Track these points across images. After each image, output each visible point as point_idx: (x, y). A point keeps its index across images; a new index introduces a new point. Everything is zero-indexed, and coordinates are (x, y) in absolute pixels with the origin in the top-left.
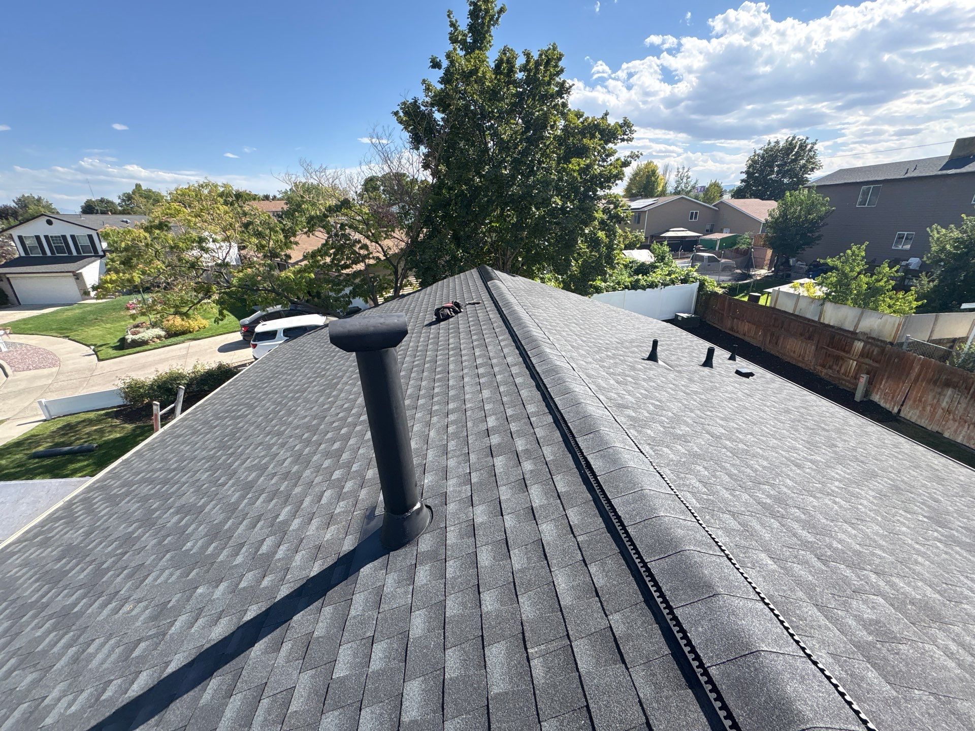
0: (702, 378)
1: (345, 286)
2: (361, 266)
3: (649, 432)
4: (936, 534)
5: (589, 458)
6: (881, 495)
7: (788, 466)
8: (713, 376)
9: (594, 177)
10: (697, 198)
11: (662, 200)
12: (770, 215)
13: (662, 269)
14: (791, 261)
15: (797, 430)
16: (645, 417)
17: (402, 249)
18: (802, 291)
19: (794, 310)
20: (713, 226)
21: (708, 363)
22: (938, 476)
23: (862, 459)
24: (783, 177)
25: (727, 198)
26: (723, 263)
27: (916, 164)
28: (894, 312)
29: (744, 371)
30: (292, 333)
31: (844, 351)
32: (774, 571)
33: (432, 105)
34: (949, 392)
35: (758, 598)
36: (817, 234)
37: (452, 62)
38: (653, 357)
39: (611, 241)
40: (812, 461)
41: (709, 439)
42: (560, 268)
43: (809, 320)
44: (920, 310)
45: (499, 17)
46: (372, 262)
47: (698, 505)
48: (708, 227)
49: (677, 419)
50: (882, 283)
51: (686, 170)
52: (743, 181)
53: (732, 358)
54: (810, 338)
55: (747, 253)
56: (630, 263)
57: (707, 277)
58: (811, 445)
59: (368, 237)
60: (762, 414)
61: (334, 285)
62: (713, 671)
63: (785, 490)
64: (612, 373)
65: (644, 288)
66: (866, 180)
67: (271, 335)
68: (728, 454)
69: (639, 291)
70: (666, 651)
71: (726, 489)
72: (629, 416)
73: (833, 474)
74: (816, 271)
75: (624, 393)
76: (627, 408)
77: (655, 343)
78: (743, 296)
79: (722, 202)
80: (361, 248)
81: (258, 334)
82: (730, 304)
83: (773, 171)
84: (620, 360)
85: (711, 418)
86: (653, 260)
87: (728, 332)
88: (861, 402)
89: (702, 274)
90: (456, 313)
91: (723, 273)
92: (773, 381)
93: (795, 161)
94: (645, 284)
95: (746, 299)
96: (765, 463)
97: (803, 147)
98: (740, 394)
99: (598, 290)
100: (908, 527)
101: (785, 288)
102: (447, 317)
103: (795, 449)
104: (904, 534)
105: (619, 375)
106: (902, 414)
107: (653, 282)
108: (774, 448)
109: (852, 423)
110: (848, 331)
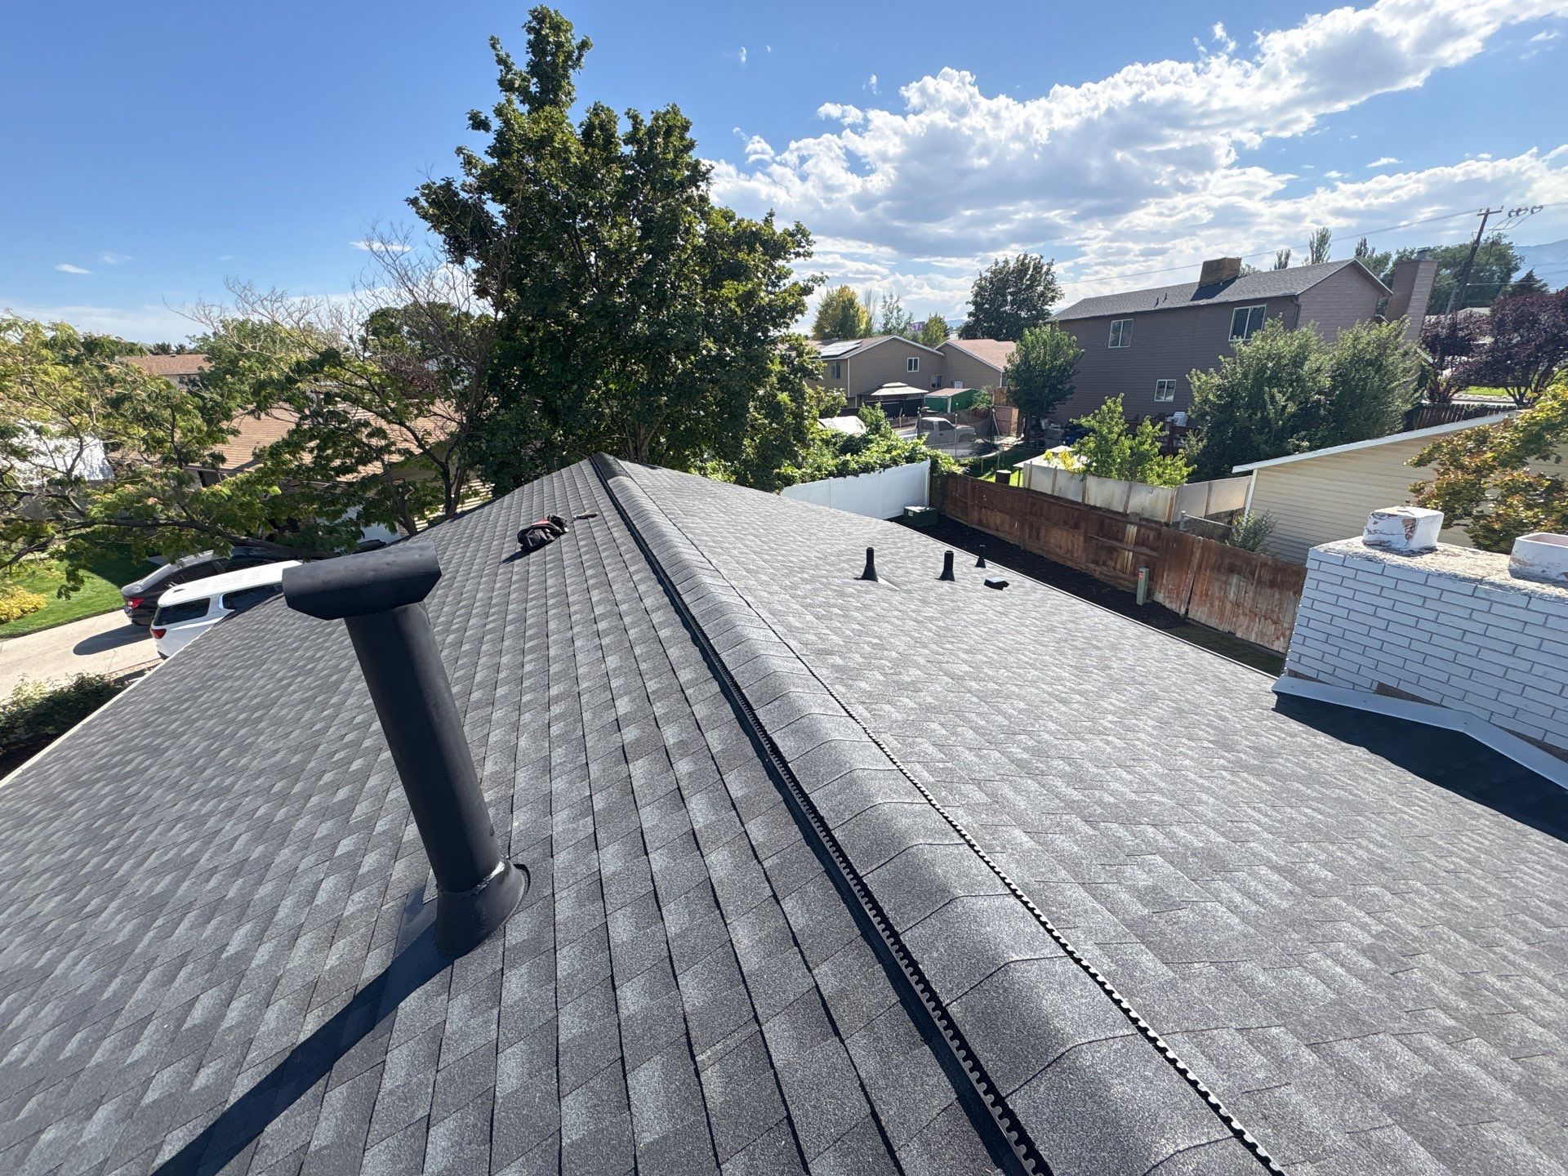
0: (940, 598)
1: (347, 505)
2: (375, 468)
3: (863, 685)
4: (1222, 761)
5: (775, 738)
6: (1162, 723)
7: (1050, 703)
8: (954, 592)
9: (760, 309)
10: (915, 339)
11: (868, 343)
12: (1009, 361)
13: (878, 443)
14: (1043, 423)
15: (1063, 654)
16: (859, 664)
17: (452, 434)
18: (1056, 463)
19: (1053, 491)
20: (940, 378)
21: (947, 575)
22: (1225, 688)
23: (1141, 679)
24: (1019, 308)
25: (953, 338)
26: (958, 431)
27: (1166, 292)
28: (1165, 483)
29: (995, 580)
30: (238, 601)
31: (1117, 540)
32: (1030, 850)
33: (480, 190)
34: (1235, 579)
35: (1009, 891)
36: (1068, 386)
37: (507, 122)
38: (869, 574)
39: (799, 407)
40: (1080, 693)
41: (947, 684)
42: (727, 452)
43: (1072, 502)
44: (1193, 478)
45: (580, 56)
46: (396, 458)
47: (932, 780)
48: (934, 380)
49: (904, 661)
50: (1146, 447)
51: (895, 299)
52: (970, 315)
53: (980, 564)
54: (1076, 526)
55: (987, 414)
56: (833, 437)
57: (939, 452)
58: (1081, 671)
59: (383, 416)
60: (1019, 638)
61: (324, 504)
62: (954, 1010)
63: (1046, 736)
64: (810, 605)
65: (855, 473)
66: (1114, 312)
67: (198, 608)
68: (975, 700)
69: (849, 477)
70: (894, 998)
71: (970, 749)
72: (833, 666)
73: (1106, 705)
74: (1073, 435)
75: (828, 632)
76: (831, 653)
77: (870, 553)
78: (991, 475)
79: (947, 345)
80: (370, 435)
81: (166, 609)
82: (973, 488)
83: (1006, 301)
84: (822, 584)
85: (951, 652)
86: (864, 431)
87: (976, 527)
88: (1145, 605)
89: (932, 448)
90: (557, 534)
91: (960, 445)
92: (1034, 590)
93: (1030, 287)
94: (856, 466)
95: (993, 480)
96: (1022, 705)
97: (1038, 268)
98: (990, 613)
99: (789, 481)
100: (1192, 759)
101: (1038, 461)
102: (542, 543)
103: (1060, 679)
104: (1187, 768)
105: (820, 606)
106: (1190, 615)
107: (867, 464)
108: (1033, 683)
109: (1129, 635)
110: (1118, 513)
